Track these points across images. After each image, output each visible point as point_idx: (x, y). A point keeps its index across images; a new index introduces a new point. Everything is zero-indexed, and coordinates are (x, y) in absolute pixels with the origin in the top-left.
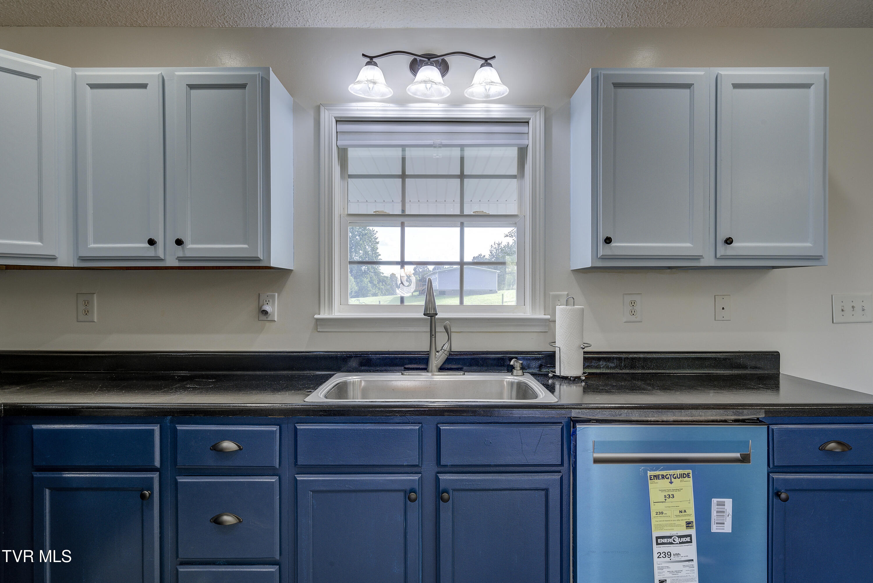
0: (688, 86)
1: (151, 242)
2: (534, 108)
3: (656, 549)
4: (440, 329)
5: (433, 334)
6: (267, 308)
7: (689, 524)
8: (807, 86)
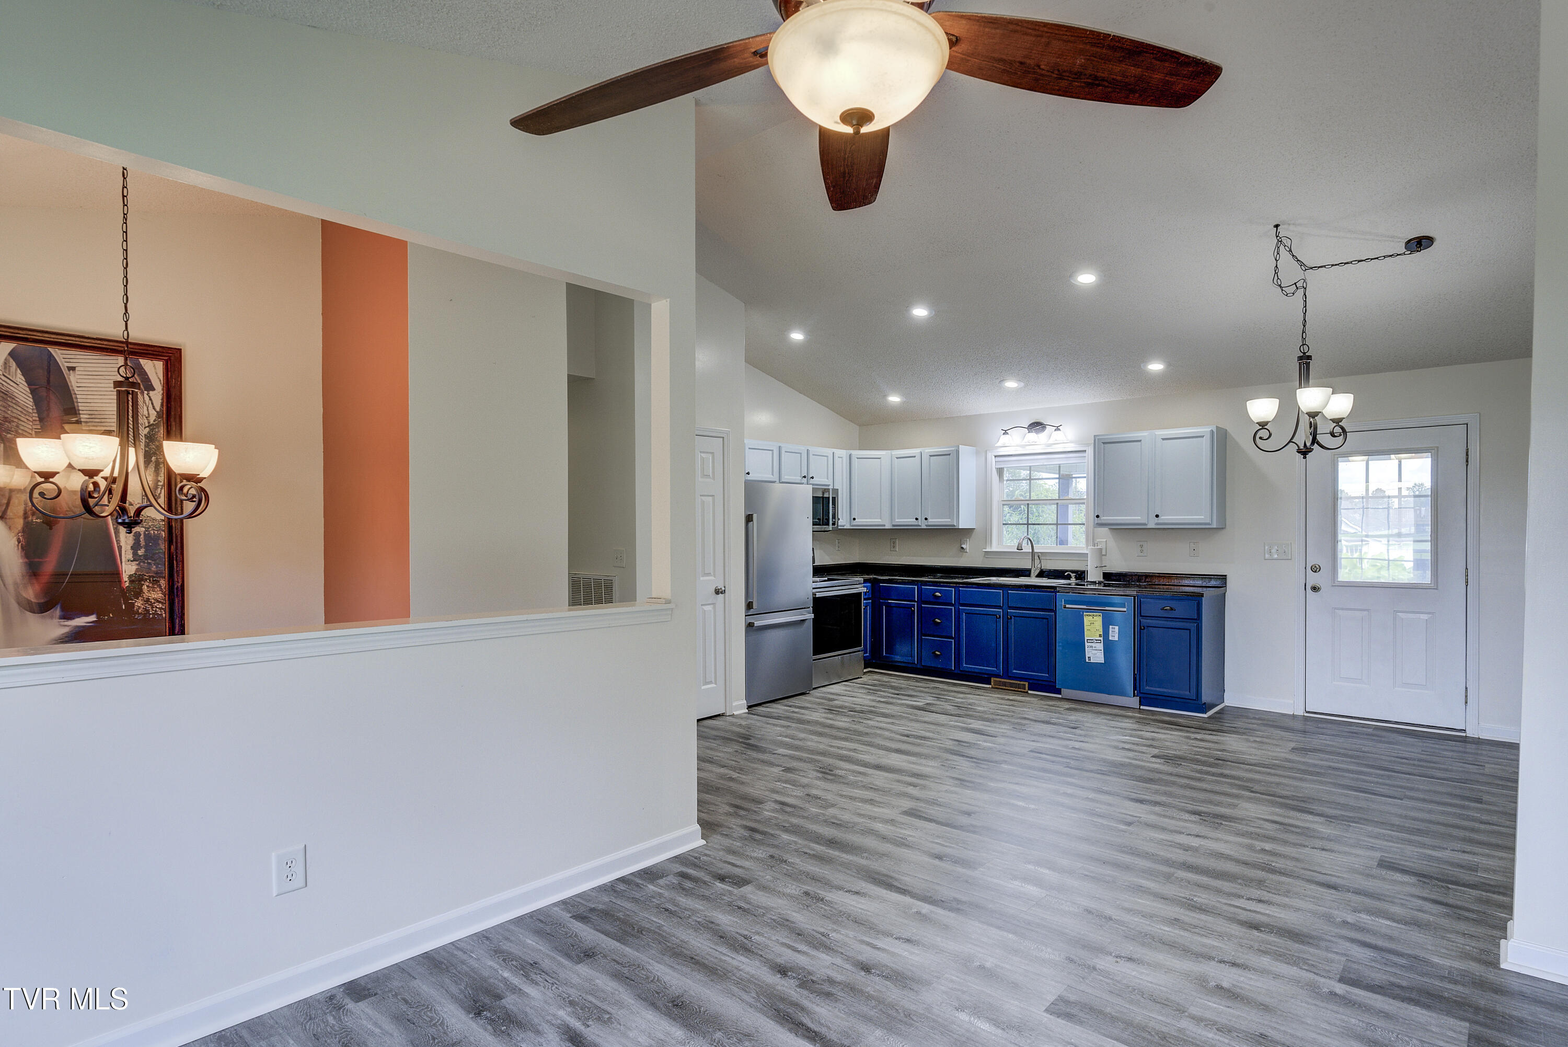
0: (1140, 441)
1: (917, 519)
2: (1088, 445)
3: (1087, 644)
4: (1036, 557)
5: (1033, 560)
6: (963, 546)
7: (1100, 636)
8: (1203, 437)
